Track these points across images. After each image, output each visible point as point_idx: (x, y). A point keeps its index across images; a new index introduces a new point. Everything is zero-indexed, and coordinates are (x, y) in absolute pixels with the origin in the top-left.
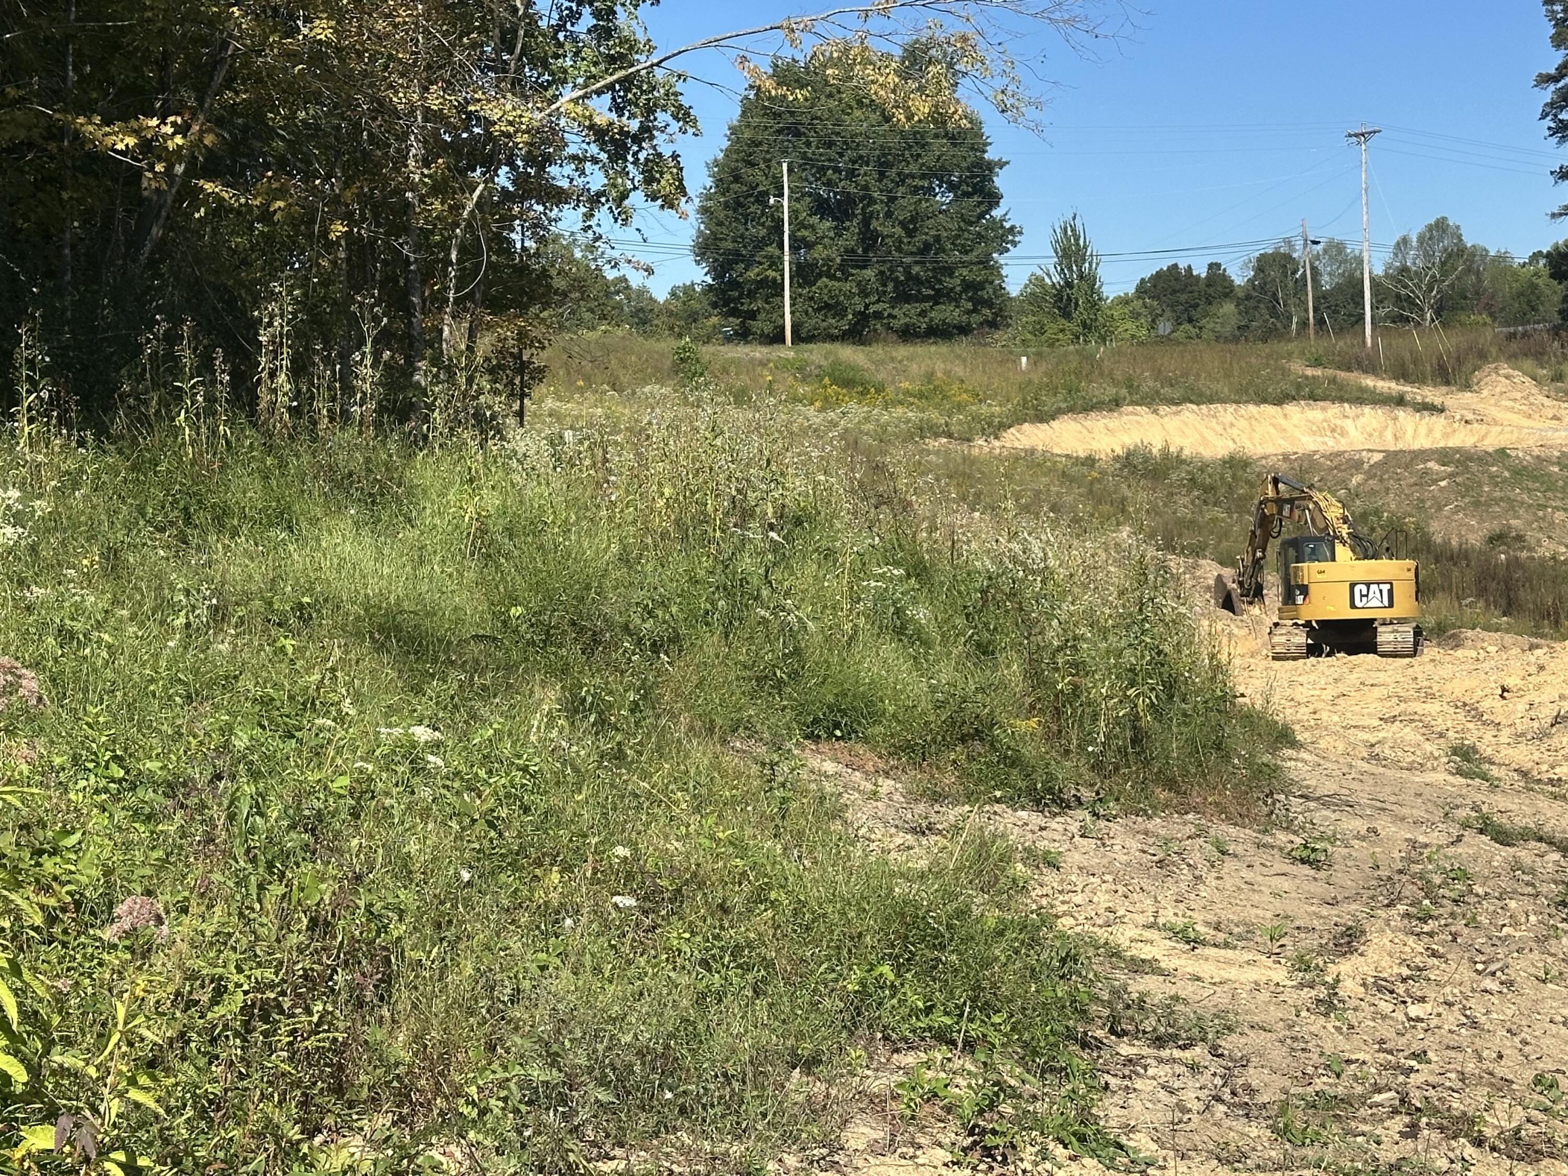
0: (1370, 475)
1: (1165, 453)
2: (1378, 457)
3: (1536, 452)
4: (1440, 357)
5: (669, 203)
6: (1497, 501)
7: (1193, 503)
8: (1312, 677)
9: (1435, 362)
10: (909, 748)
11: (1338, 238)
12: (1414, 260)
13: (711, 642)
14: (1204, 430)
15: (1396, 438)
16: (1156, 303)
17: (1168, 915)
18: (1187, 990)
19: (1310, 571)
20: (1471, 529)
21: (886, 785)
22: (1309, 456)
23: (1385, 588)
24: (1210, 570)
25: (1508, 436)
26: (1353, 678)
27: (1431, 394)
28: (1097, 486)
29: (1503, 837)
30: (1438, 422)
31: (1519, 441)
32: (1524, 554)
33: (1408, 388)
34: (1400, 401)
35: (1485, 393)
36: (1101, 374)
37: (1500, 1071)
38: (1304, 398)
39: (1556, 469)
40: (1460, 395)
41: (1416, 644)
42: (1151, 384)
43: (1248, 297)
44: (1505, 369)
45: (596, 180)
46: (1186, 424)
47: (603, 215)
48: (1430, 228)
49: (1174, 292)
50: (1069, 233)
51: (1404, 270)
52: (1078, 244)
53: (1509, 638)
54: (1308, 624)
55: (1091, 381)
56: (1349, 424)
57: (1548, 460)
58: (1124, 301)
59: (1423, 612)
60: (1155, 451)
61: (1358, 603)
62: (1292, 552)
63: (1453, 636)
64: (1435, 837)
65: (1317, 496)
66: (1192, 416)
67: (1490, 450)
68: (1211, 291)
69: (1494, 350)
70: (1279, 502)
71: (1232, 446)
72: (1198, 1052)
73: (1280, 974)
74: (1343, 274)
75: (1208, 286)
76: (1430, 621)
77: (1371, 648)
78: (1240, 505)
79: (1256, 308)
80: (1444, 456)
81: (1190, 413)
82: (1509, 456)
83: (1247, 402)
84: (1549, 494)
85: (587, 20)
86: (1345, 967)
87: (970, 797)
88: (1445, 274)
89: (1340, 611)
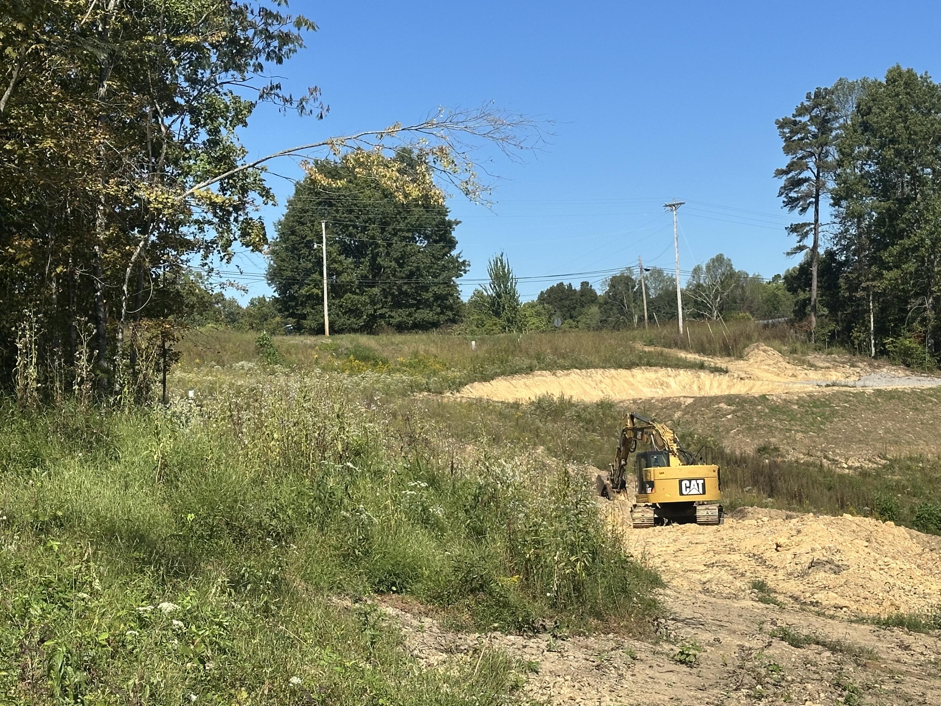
0: (685, 411)
1: (562, 399)
2: (690, 401)
3: (784, 396)
4: (724, 340)
5: (256, 247)
6: (762, 427)
7: (579, 430)
8: (660, 539)
9: (721, 341)
10: (439, 597)
11: (658, 267)
12: (704, 280)
13: (313, 535)
14: (584, 385)
15: (700, 388)
16: (551, 307)
19: (655, 473)
20: (747, 444)
21: (427, 622)
22: (649, 401)
23: (700, 482)
24: (594, 473)
25: (766, 387)
26: (684, 539)
27: (720, 362)
28: (520, 421)
29: (796, 642)
30: (725, 379)
31: (773, 390)
32: (779, 460)
33: (706, 359)
34: (702, 366)
35: (752, 361)
36: (521, 351)
38: (644, 365)
39: (796, 407)
40: (737, 362)
41: (720, 516)
42: (551, 356)
43: (606, 303)
44: (763, 347)
46: (573, 382)
48: (713, 261)
49: (561, 299)
50: (499, 264)
51: (699, 286)
52: (504, 271)
53: (774, 512)
54: (654, 505)
55: (515, 356)
56: (671, 381)
57: (791, 402)
58: (532, 305)
59: (722, 496)
60: (555, 399)
61: (684, 492)
62: (643, 461)
63: (740, 511)
65: (658, 426)
66: (577, 377)
67: (757, 395)
68: (583, 299)
69: (756, 335)
70: (634, 430)
71: (602, 395)
74: (662, 289)
75: (582, 296)
76: (727, 502)
77: (693, 519)
78: (609, 432)
79: (611, 309)
80: (730, 399)
81: (575, 375)
82: (768, 399)
83: (610, 367)
84: (793, 422)
85: (203, 136)
87: (480, 628)
88: (723, 288)
89: (673, 497)
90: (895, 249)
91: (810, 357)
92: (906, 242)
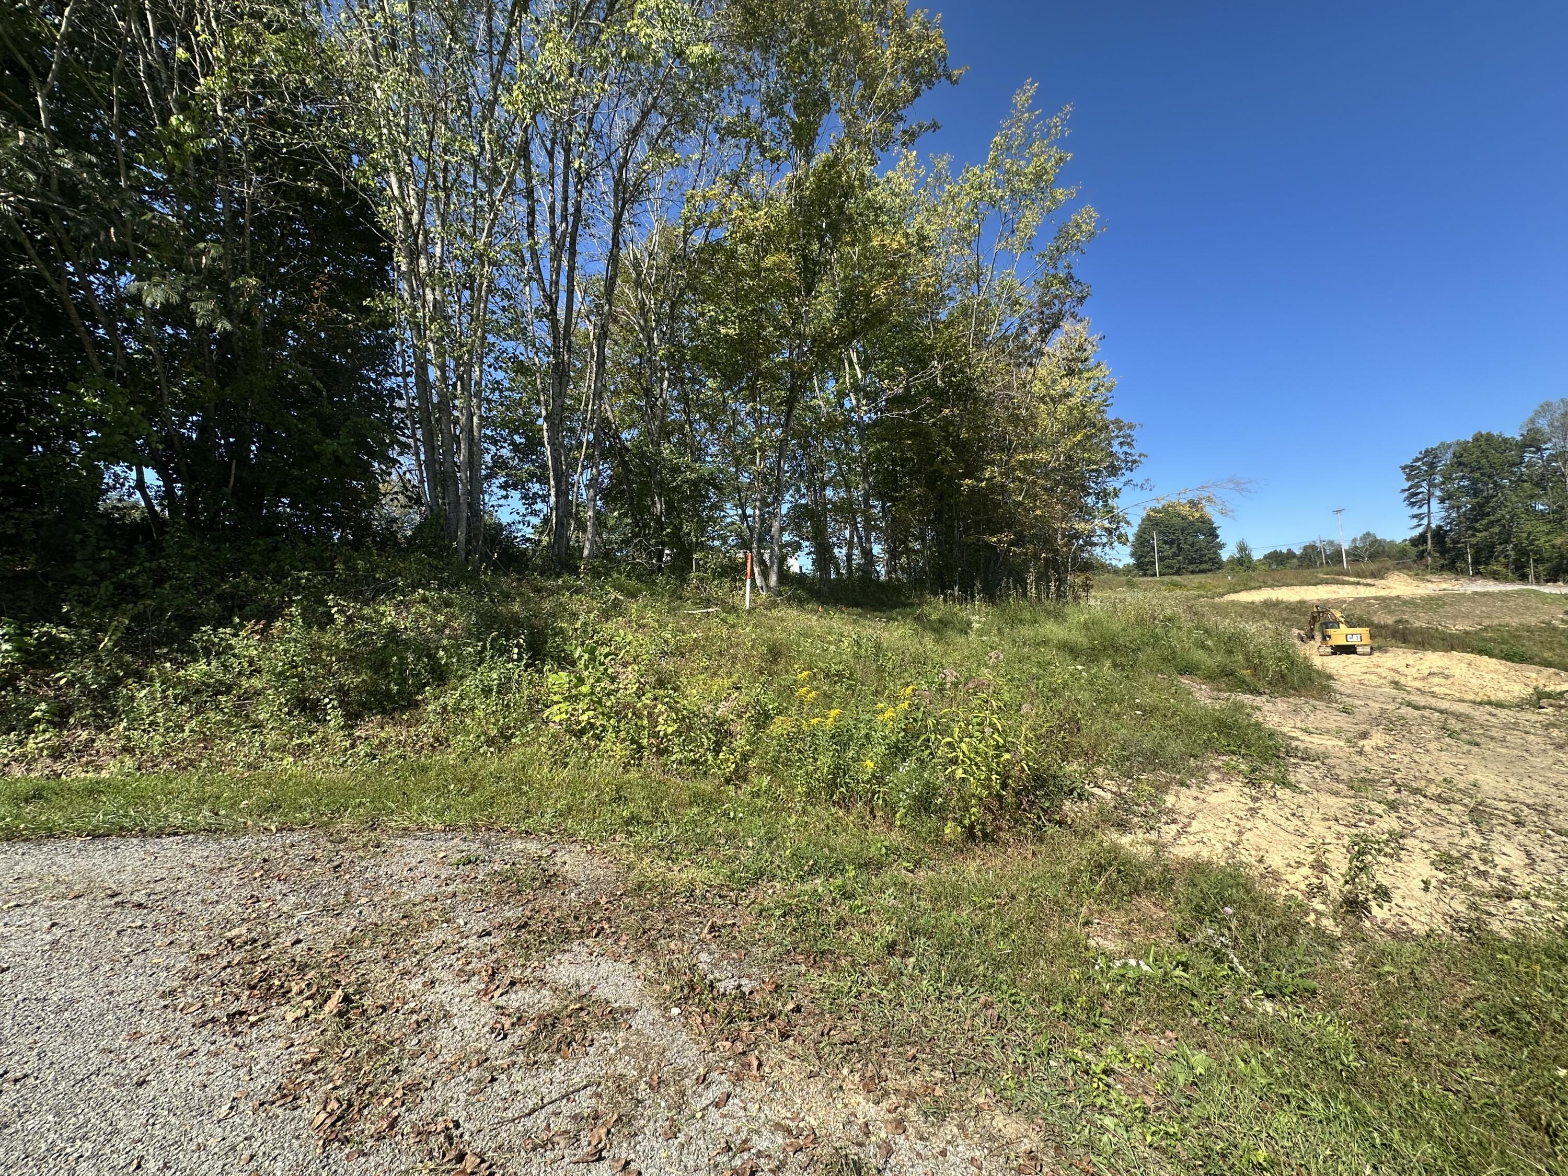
0: (1349, 604)
1: (1277, 600)
2: (1352, 599)
3: (1411, 596)
4: (1372, 571)
5: (1125, 544)
6: (1397, 611)
7: (1288, 613)
8: (1336, 661)
9: (1370, 572)
10: (1210, 677)
11: (1332, 540)
12: (1359, 544)
13: (1149, 650)
14: (1290, 594)
15: (1358, 594)
16: (1271, 560)
17: (1299, 725)
18: (1310, 746)
19: (1330, 631)
20: (1388, 619)
21: (1204, 687)
22: (1327, 600)
24: (1296, 631)
25: (1400, 592)
26: (1350, 661)
27: (1370, 581)
28: (1256, 609)
29: (1416, 708)
30: (1373, 589)
31: (1404, 593)
32: (1409, 626)
33: (1361, 580)
34: (1358, 583)
35: (1390, 580)
36: (1254, 580)
37: (1429, 776)
38: (1324, 584)
39: (1419, 601)
40: (1380, 581)
41: (1371, 652)
43: (1301, 557)
44: (1397, 573)
45: (1105, 540)
46: (1284, 592)
47: (1107, 549)
48: (1364, 535)
49: (1276, 557)
50: (1242, 544)
51: (1356, 547)
52: (1245, 546)
53: (1406, 650)
54: (1331, 646)
55: (1251, 582)
56: (1340, 590)
57: (1416, 599)
58: (1260, 560)
59: (1373, 643)
60: (1274, 600)
62: (1324, 626)
63: (1384, 650)
64: (1391, 707)
65: (1331, 610)
67: (1393, 596)
69: (1392, 568)
70: (1319, 612)
71: (1300, 598)
72: (1317, 763)
73: (1341, 743)
74: (1334, 549)
75: (1288, 555)
76: (1376, 645)
77: (1355, 652)
78: (1305, 614)
79: (1305, 560)
80: (1376, 598)
81: (1285, 589)
82: (1401, 598)
83: (1304, 585)
84: (1417, 608)
85: (1101, 503)
86: (1365, 742)
87: (1230, 691)
88: (1371, 547)
89: (1343, 642)
90: (1484, 522)
91: (1428, 577)
92: (1492, 518)
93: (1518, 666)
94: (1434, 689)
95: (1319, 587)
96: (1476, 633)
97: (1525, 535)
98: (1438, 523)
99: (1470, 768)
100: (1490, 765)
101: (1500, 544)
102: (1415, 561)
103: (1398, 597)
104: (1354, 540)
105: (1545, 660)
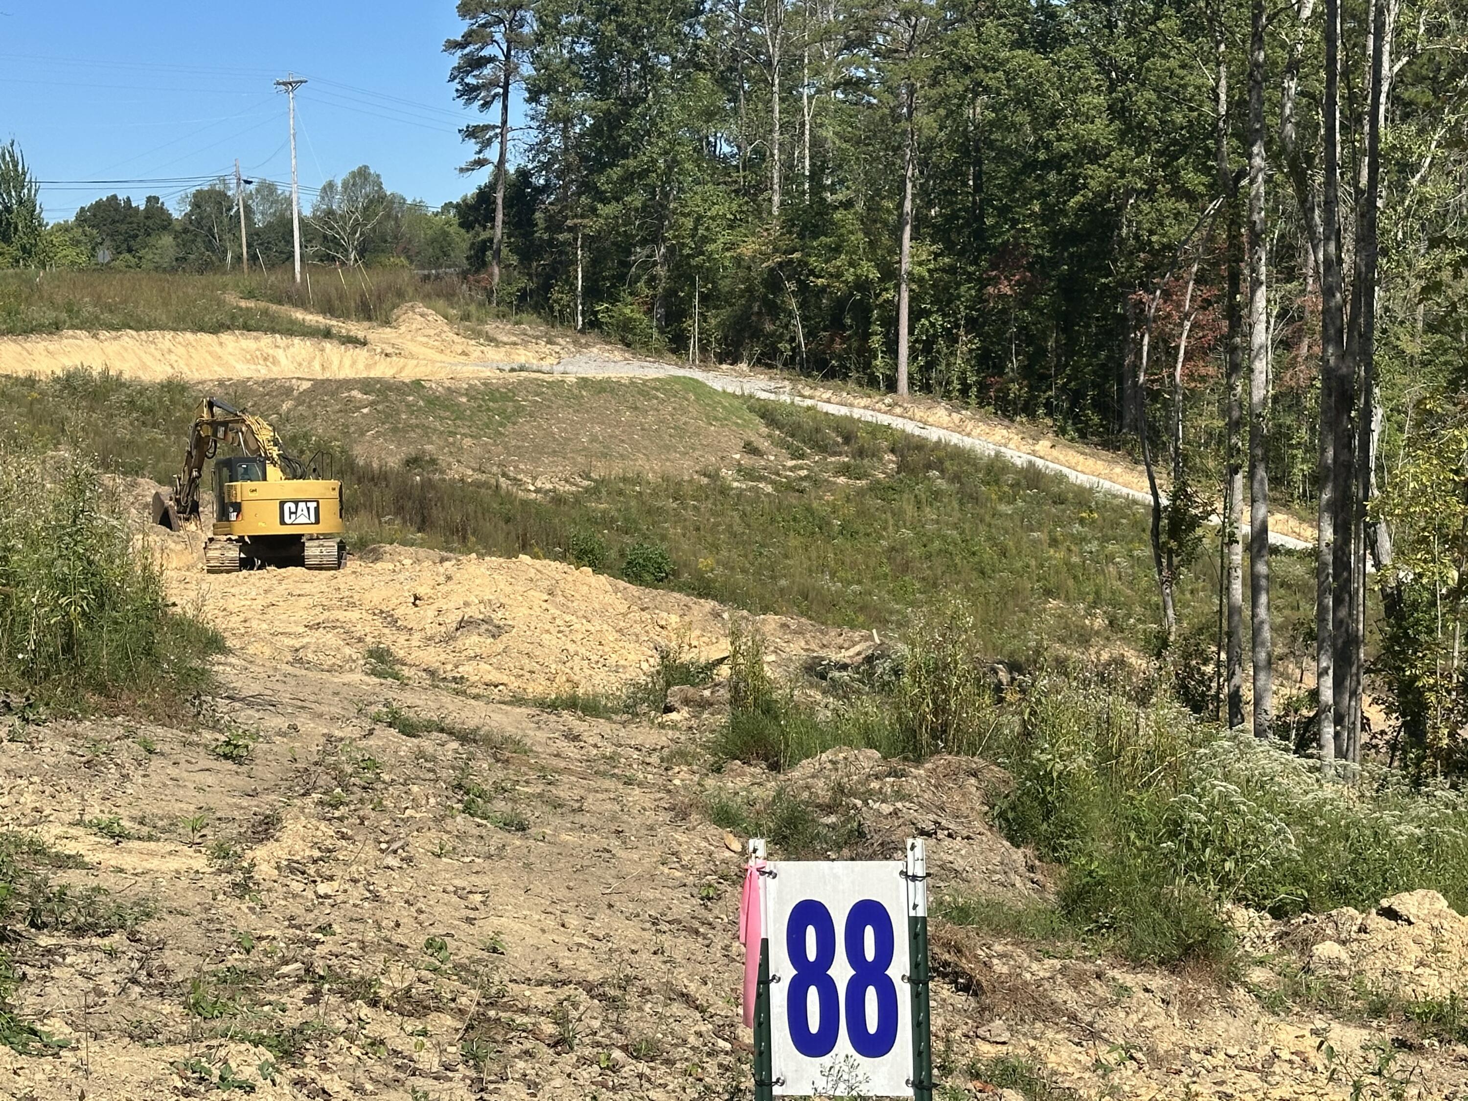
0: (299, 401)
1: (105, 374)
2: (306, 385)
3: (447, 384)
4: (362, 295)
6: (413, 427)
7: (132, 424)
8: (244, 589)
9: (358, 298)
11: (270, 179)
12: (339, 204)
14: (143, 355)
15: (323, 368)
16: (95, 231)
17: (95, 812)
18: (108, 881)
19: (243, 489)
20: (391, 453)
22: (243, 383)
23: (312, 505)
24: (148, 488)
25: (423, 369)
26: (281, 589)
27: (356, 329)
28: (37, 406)
29: (409, 729)
30: (361, 353)
31: (433, 373)
32: (437, 476)
33: (334, 322)
34: (327, 334)
35: (403, 329)
36: (41, 297)
37: (397, 938)
38: (239, 328)
39: (464, 400)
40: (380, 330)
41: (340, 557)
42: (90, 309)
43: (186, 231)
44: (421, 308)
46: (126, 350)
48: (353, 175)
49: (114, 222)
50: (8, 158)
51: (330, 213)
52: (16, 170)
53: (422, 552)
54: (241, 539)
55: (31, 304)
56: (280, 354)
57: (457, 392)
58: (64, 229)
59: (348, 529)
60: (94, 373)
61: (287, 520)
62: (225, 472)
63: (374, 550)
64: (350, 732)
65: (250, 419)
66: (131, 342)
67: (407, 381)
68: (149, 223)
69: (410, 291)
70: (214, 424)
71: (170, 371)
72: (117, 939)
73: (200, 863)
74: (274, 214)
75: (147, 218)
76: (354, 536)
77: (299, 561)
78: (178, 427)
79: (193, 241)
80: (366, 385)
81: (129, 339)
82: (423, 387)
83: (185, 330)
84: (459, 422)
86: (260, 852)
88: (367, 218)
89: (271, 527)
90: (616, 173)
91: (490, 327)
92: (631, 163)
93: (648, 595)
94: (466, 670)
95: (226, 337)
96: (578, 500)
97: (689, 223)
98: (522, 161)
99: (494, 900)
100: (537, 886)
101: (644, 243)
102: (464, 275)
103: (417, 384)
104: (329, 187)
105: (699, 576)
